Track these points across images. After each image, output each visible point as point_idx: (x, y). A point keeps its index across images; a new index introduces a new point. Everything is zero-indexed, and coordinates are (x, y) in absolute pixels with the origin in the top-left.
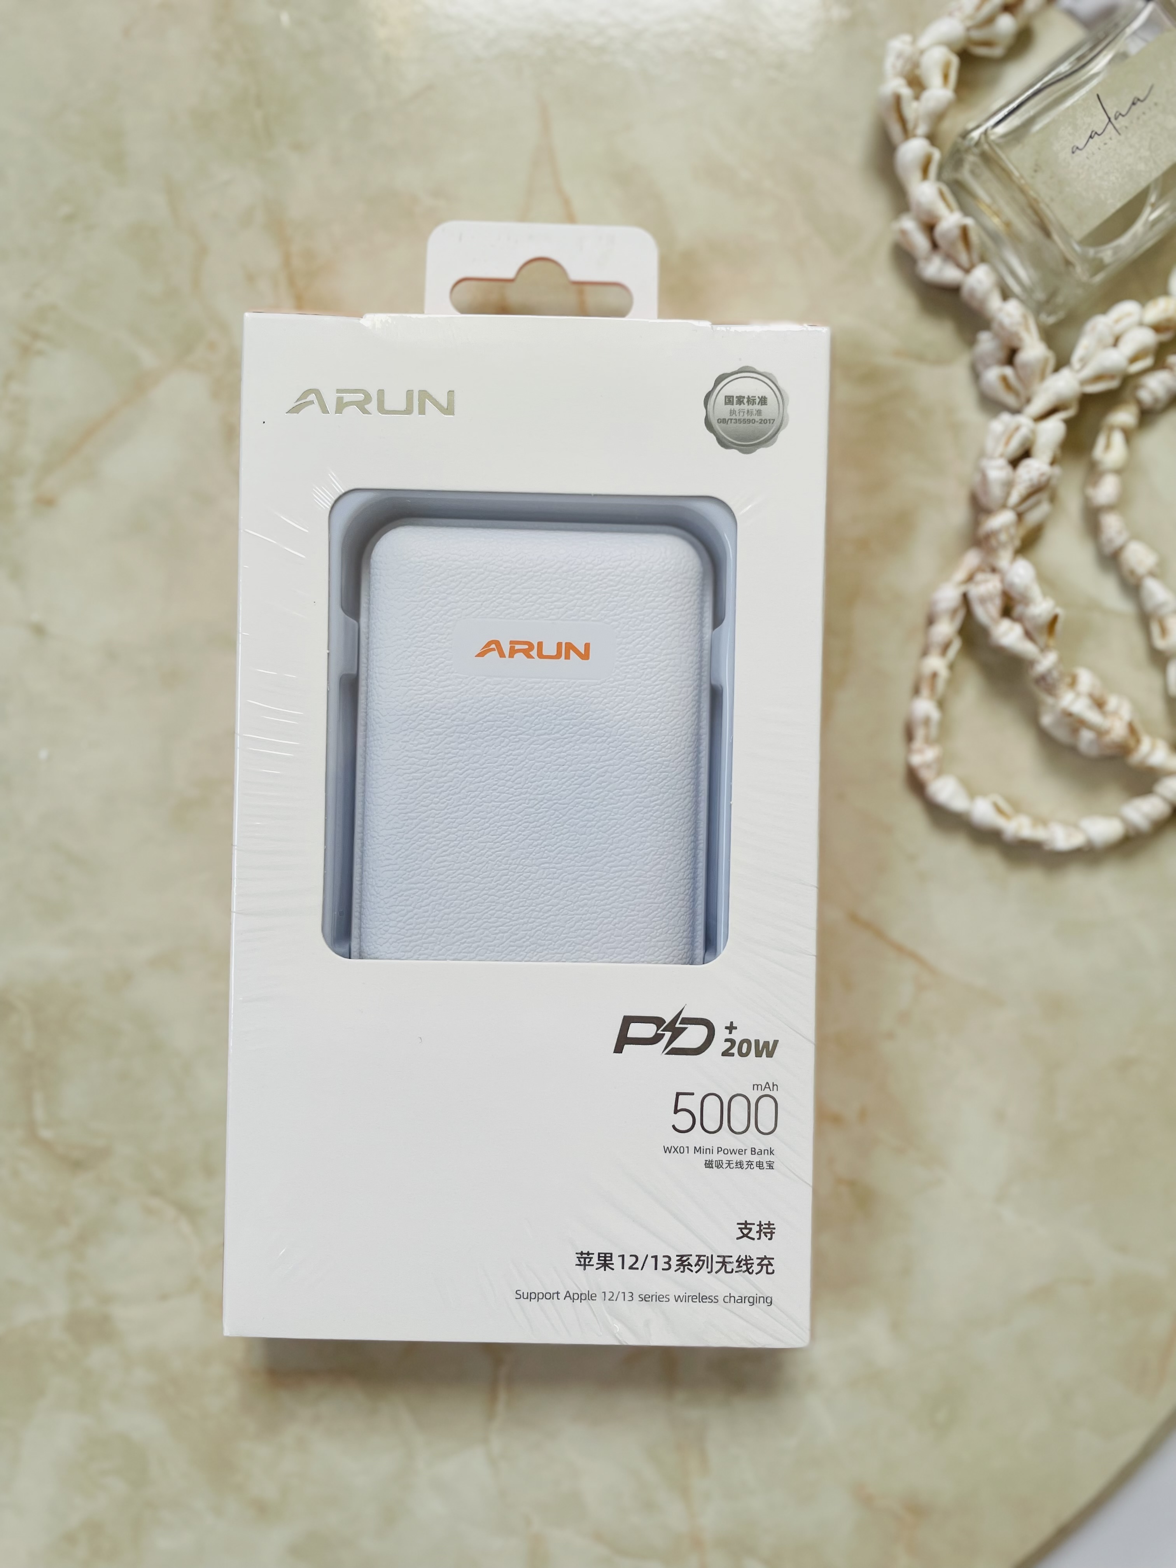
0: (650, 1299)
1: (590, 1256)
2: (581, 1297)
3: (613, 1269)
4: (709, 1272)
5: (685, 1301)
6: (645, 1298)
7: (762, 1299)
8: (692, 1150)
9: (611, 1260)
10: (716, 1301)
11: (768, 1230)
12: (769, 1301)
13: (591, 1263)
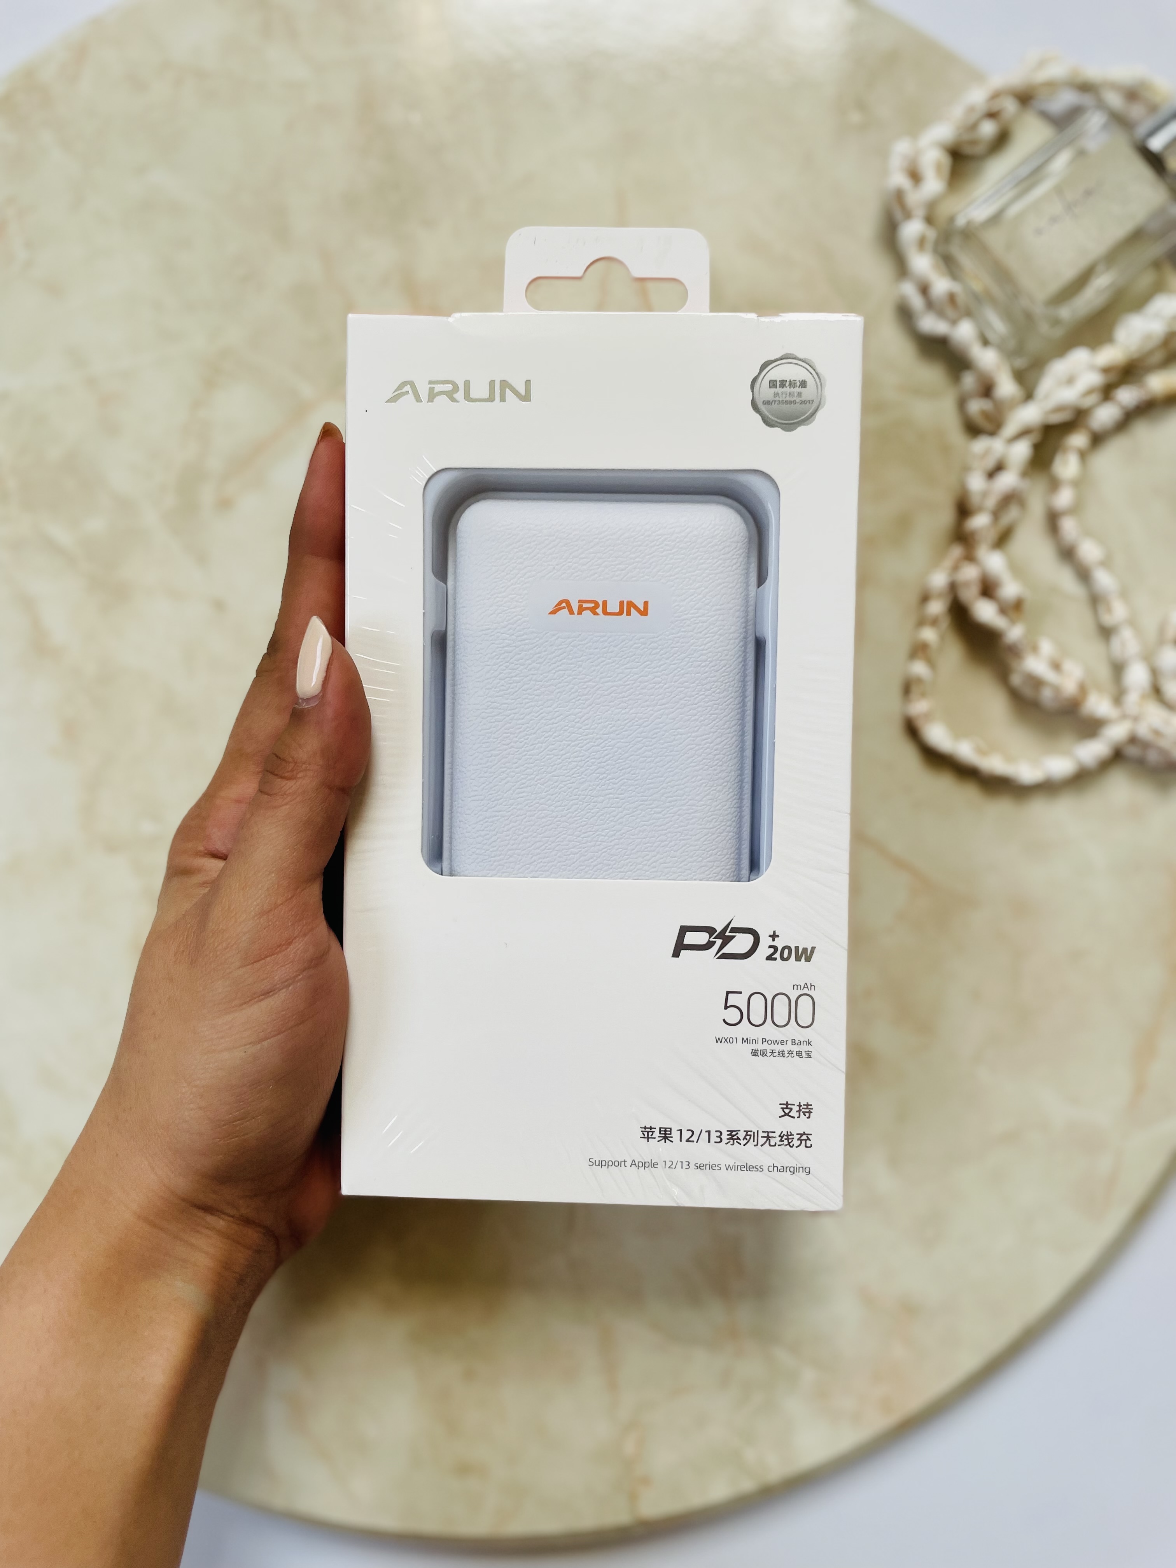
0: (704, 1167)
1: (653, 1130)
2: (644, 1165)
3: (672, 1142)
4: (755, 1146)
5: (735, 1170)
6: (699, 1167)
7: (801, 1169)
8: (740, 1040)
9: (671, 1134)
10: (762, 1170)
11: (806, 1110)
12: (807, 1171)
13: (653, 1136)
